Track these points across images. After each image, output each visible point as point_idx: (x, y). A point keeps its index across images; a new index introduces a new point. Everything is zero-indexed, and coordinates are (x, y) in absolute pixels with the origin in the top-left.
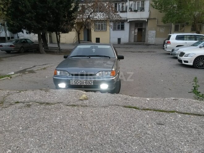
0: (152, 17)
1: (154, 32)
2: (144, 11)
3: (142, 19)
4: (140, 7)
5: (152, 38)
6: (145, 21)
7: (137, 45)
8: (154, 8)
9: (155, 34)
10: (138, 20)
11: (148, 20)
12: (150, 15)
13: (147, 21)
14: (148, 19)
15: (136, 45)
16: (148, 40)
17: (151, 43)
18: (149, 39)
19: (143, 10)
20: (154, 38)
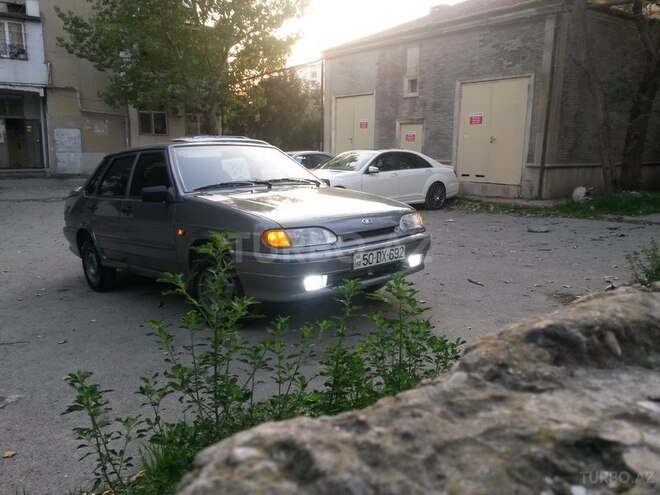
0: (59, 83)
1: (75, 133)
2: (27, 59)
3: (23, 85)
4: (8, 43)
5: (72, 155)
6: (38, 94)
7: (20, 178)
8: (71, 52)
9: (79, 141)
10: (9, 87)
11: (49, 92)
12: (51, 75)
13: (42, 94)
14: (45, 89)
15: (14, 177)
16: (56, 161)
17: (70, 172)
18: (60, 156)
19: (22, 56)
20: (79, 155)
